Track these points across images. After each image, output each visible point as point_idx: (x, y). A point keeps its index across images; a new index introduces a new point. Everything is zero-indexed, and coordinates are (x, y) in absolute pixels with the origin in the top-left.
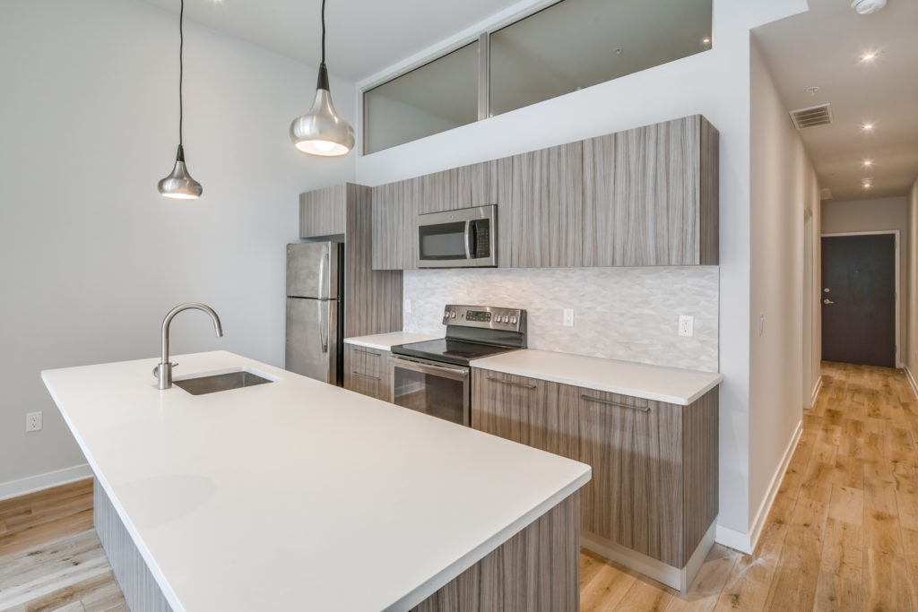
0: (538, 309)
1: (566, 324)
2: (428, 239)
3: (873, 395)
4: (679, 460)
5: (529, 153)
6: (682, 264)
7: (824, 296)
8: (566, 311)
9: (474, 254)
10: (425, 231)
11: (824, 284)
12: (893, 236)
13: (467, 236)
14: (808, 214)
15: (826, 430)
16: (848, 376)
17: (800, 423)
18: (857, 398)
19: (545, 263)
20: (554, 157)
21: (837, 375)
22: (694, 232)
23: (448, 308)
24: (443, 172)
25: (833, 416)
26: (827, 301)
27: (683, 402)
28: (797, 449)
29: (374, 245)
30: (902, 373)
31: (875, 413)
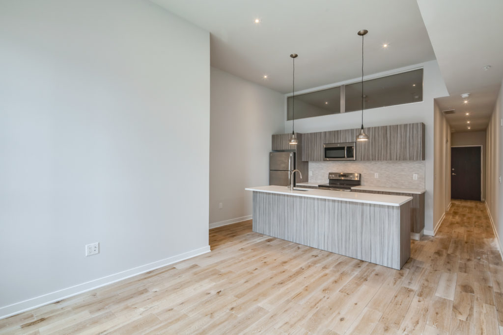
0: (365, 174)
1: (375, 177)
2: (327, 152)
3: (470, 208)
4: (418, 207)
5: (368, 128)
6: (417, 159)
7: (452, 172)
8: (375, 174)
9: (348, 157)
10: (326, 149)
11: (452, 167)
12: (480, 147)
13: (346, 151)
14: (447, 141)
15: (453, 216)
16: (461, 203)
17: (444, 213)
18: (464, 209)
19: (374, 159)
20: (377, 130)
21: (457, 203)
22: (420, 150)
23: (330, 174)
24: (334, 131)
25: (455, 213)
26: (453, 174)
27: (420, 193)
28: (444, 220)
29: (303, 153)
30: (484, 202)
31: (471, 212)
